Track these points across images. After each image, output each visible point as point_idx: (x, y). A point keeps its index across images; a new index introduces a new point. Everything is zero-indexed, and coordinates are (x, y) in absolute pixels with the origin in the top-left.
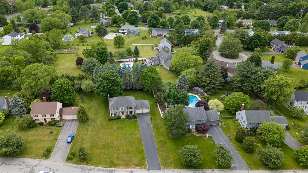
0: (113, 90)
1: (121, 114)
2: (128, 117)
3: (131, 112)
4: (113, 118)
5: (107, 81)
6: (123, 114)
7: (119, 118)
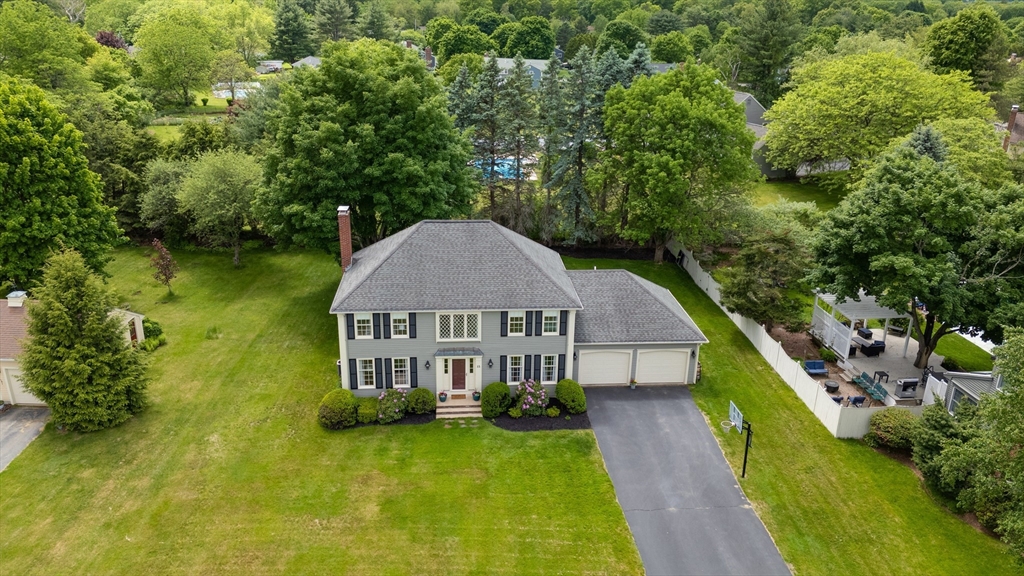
0: (389, 182)
1: (443, 382)
2: (501, 409)
3: (533, 362)
4: (365, 410)
5: (346, 106)
6: (459, 381)
7: (419, 413)
